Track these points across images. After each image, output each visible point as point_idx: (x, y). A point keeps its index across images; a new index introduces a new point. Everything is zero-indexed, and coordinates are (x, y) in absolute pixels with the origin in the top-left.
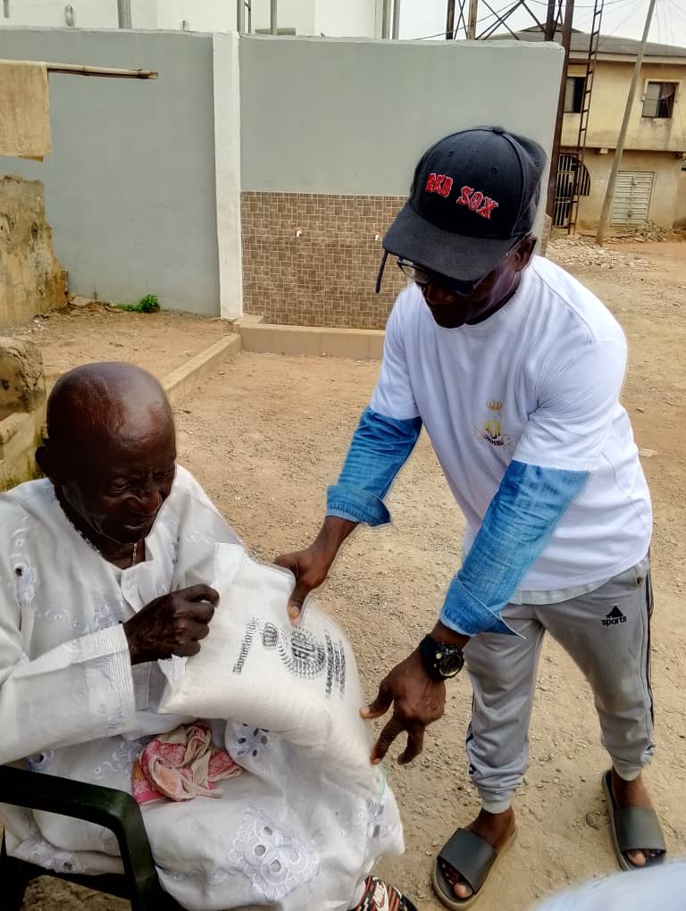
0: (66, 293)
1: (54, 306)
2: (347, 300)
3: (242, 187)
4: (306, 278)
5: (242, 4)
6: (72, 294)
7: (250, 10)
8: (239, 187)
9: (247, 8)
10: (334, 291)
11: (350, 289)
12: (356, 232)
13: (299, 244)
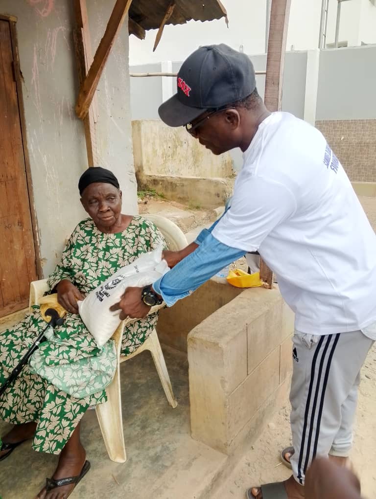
0: (232, 170)
1: (227, 175)
2: (365, 169)
3: (316, 119)
4: (345, 159)
5: (322, 34)
6: (235, 170)
7: (325, 37)
8: (315, 118)
9: (324, 36)
10: (358, 165)
11: (367, 164)
12: (372, 136)
13: (342, 143)
